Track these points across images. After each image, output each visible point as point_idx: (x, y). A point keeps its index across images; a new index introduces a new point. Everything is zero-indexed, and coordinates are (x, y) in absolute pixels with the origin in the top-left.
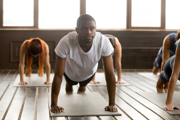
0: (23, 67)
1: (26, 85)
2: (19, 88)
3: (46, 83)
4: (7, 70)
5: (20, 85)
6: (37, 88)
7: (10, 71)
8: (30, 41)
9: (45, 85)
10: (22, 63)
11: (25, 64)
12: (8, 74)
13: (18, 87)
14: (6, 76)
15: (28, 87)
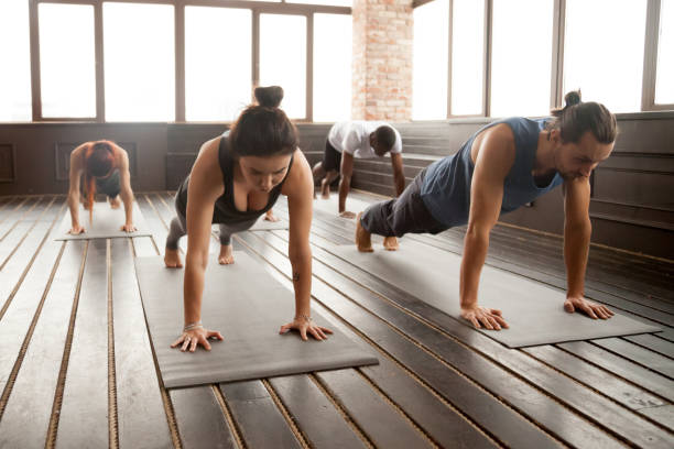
0: (76, 196)
1: (83, 236)
2: (68, 243)
3: (124, 229)
4: (50, 195)
5: (69, 237)
6: (108, 241)
7: (56, 196)
8: (91, 144)
9: (124, 234)
10: (75, 188)
11: (81, 190)
12: (50, 205)
13: (65, 241)
14: (47, 209)
15: (88, 240)
